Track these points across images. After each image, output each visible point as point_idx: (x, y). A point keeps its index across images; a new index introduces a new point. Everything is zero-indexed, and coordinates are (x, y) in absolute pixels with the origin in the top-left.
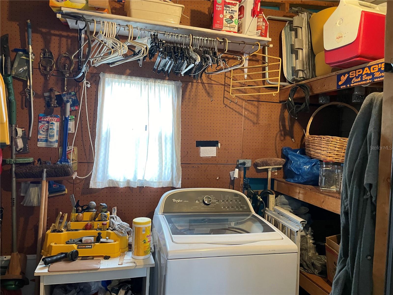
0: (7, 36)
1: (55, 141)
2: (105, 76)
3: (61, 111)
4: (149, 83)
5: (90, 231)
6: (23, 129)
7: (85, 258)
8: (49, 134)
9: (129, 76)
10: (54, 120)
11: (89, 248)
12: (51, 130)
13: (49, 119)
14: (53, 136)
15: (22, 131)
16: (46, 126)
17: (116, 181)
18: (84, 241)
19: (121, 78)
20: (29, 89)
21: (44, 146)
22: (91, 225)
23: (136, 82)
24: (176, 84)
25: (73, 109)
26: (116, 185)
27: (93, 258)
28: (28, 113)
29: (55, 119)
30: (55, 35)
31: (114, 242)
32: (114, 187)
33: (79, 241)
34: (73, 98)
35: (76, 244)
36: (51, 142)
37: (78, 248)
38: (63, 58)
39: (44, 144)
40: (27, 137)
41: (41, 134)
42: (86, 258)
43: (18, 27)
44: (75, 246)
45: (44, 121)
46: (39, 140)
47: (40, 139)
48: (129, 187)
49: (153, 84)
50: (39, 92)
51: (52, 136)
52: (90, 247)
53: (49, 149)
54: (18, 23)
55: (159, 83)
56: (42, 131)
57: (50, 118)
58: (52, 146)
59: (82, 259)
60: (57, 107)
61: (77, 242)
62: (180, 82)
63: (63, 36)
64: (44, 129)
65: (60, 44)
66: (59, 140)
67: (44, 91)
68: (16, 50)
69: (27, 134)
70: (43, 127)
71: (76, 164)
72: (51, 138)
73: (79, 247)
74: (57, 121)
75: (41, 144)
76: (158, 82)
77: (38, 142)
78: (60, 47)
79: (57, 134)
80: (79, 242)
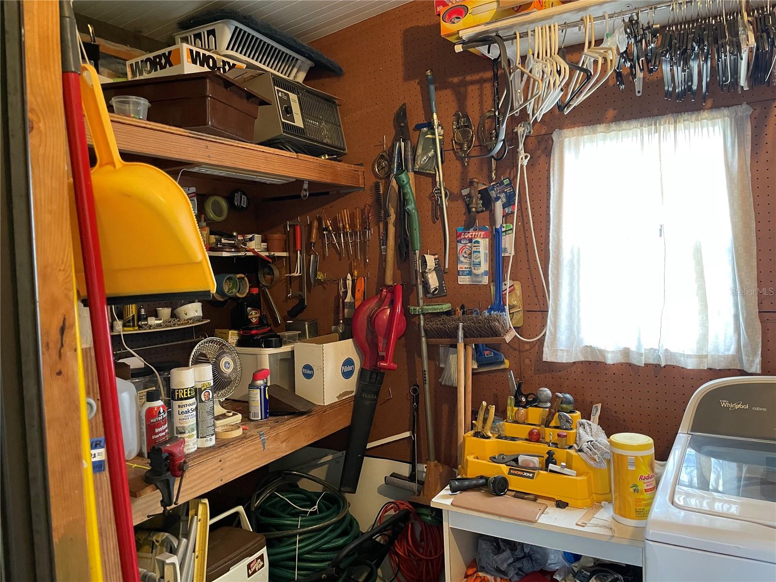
0: (404, 107)
1: (482, 273)
2: (563, 135)
3: (490, 218)
4: (662, 127)
5: (537, 445)
6: (437, 256)
7: (520, 495)
8: (473, 261)
9: (612, 122)
10: (480, 236)
11: (528, 477)
12: (476, 254)
13: (472, 235)
14: (479, 264)
15: (435, 259)
16: (468, 248)
17: (598, 350)
18: (522, 461)
19: (595, 132)
20: (439, 187)
21: (468, 283)
22: (539, 435)
23: (631, 132)
24: (734, 114)
25: (509, 211)
26: (600, 357)
27: (535, 498)
28: (441, 228)
29: (481, 234)
30: (472, 83)
31: (576, 476)
32: (598, 363)
33: (513, 460)
34: (507, 190)
35: (507, 465)
36: (477, 275)
37: (510, 473)
38: (487, 121)
39: (468, 279)
40: (443, 269)
41: (462, 262)
42: (522, 495)
43: (419, 87)
44: (504, 469)
45: (465, 238)
46: (460, 272)
47: (462, 271)
48: (630, 365)
49: (672, 127)
50: (456, 191)
51: (477, 264)
52: (531, 475)
53: (475, 287)
54: (417, 81)
55: (687, 120)
56: (463, 256)
57: (474, 233)
58: (481, 282)
59: (515, 496)
60: (482, 211)
61: (509, 461)
62: (745, 106)
63: (485, 81)
64: (465, 252)
65: (481, 96)
66: (490, 271)
67: (463, 188)
68: (418, 127)
69: (442, 265)
70: (464, 250)
71: (521, 314)
72: (476, 268)
73: (512, 471)
74: (484, 238)
75: (464, 280)
76: (684, 121)
77: (459, 277)
78: (481, 103)
79: (486, 261)
80: (511, 462)
